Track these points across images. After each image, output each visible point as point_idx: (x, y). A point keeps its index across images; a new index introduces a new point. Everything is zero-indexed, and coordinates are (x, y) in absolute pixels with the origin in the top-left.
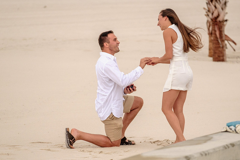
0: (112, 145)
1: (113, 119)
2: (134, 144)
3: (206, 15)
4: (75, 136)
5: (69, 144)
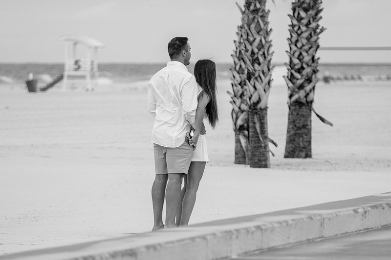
3: (231, 102)
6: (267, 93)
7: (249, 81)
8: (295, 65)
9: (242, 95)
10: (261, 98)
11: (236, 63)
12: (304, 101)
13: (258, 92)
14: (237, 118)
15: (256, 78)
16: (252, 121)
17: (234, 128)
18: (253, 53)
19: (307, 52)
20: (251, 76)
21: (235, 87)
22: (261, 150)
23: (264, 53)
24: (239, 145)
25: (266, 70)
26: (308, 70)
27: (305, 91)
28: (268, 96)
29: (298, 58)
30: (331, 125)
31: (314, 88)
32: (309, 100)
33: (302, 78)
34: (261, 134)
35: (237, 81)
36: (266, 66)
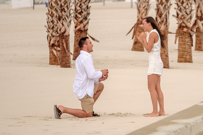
0: (87, 116)
1: (87, 98)
2: (99, 116)
3: (47, 31)
4: (62, 111)
5: (58, 116)
6: (69, 27)
7: (60, 21)
8: (78, 10)
9: (53, 27)
10: (66, 30)
11: (49, 10)
12: (83, 29)
13: (64, 27)
14: (50, 40)
15: (63, 19)
16: (61, 42)
17: (49, 45)
18: (61, 6)
19: (84, 3)
20: (61, 18)
21: (49, 24)
22: (67, 58)
23: (67, 6)
24: (52, 54)
25: (68, 15)
26: (85, 13)
27: (84, 24)
28: (70, 29)
29: (79, 7)
30: (98, 42)
31: (88, 22)
32: (85, 29)
33: (81, 17)
34: (67, 49)
35: (50, 20)
36: (68, 13)
